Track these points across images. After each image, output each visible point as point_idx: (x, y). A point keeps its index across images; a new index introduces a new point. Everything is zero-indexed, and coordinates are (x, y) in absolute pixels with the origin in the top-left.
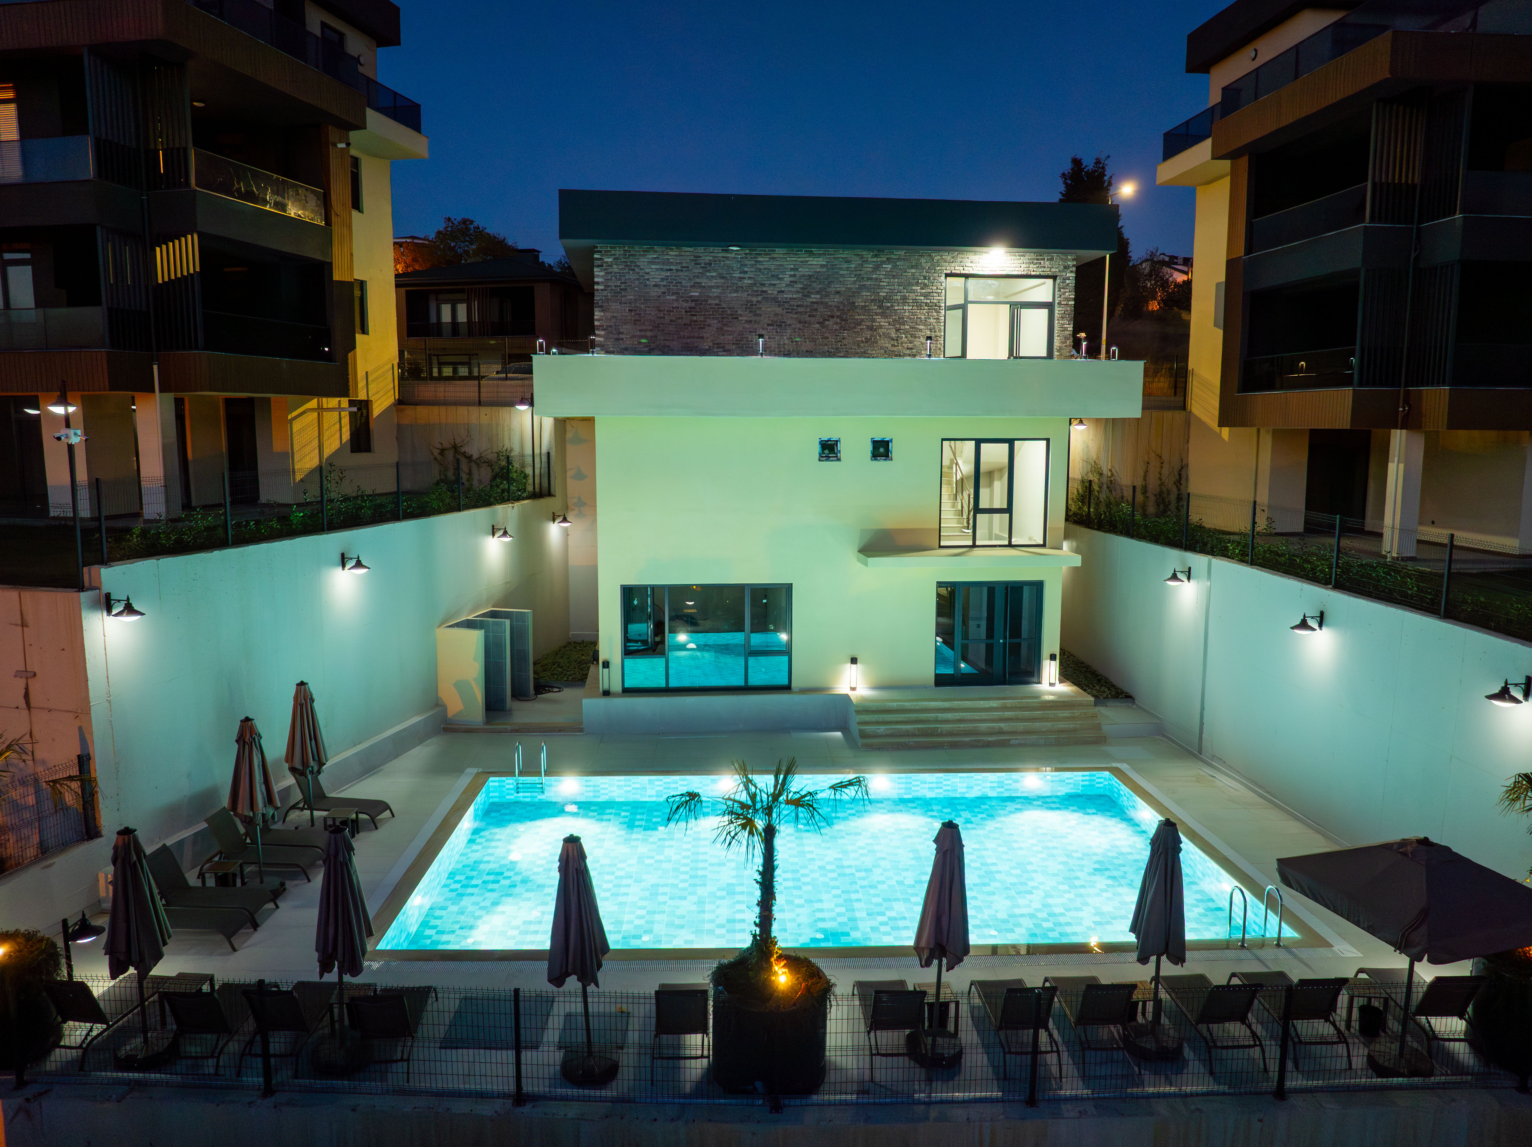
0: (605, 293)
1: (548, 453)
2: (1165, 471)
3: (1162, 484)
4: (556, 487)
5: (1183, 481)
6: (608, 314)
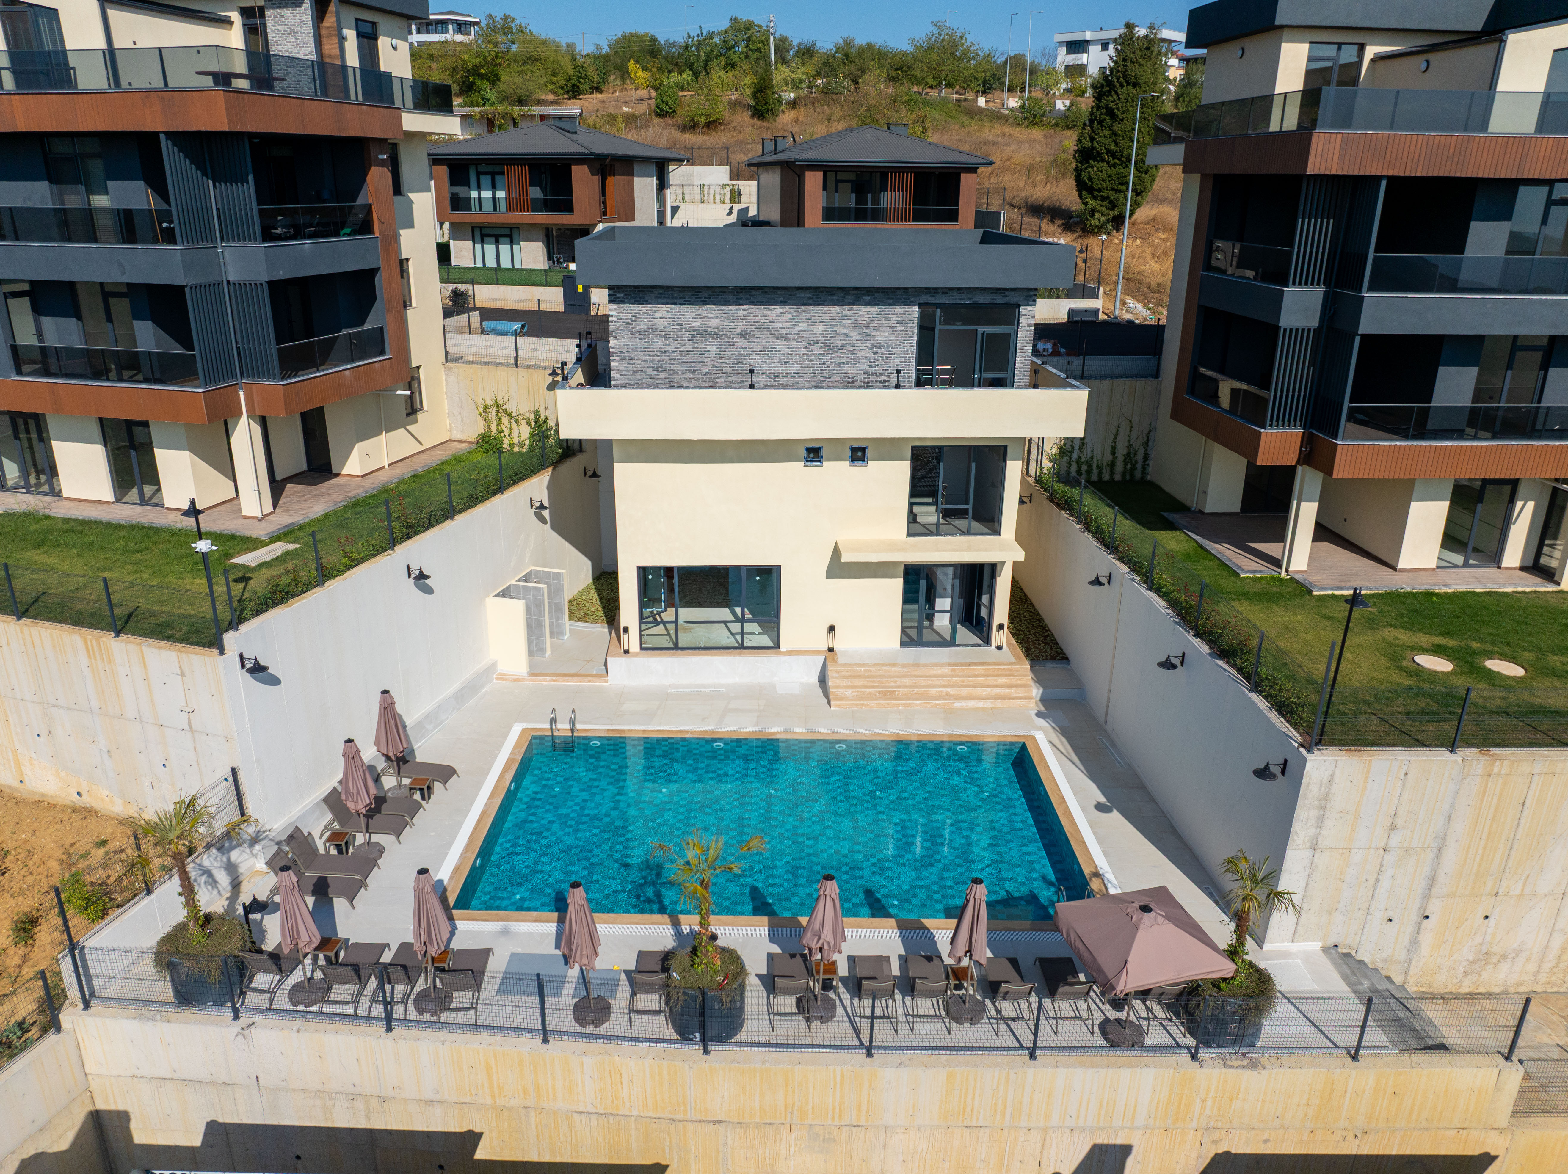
2: (1134, 435)
3: (1130, 446)
5: (1150, 444)
6: (622, 342)
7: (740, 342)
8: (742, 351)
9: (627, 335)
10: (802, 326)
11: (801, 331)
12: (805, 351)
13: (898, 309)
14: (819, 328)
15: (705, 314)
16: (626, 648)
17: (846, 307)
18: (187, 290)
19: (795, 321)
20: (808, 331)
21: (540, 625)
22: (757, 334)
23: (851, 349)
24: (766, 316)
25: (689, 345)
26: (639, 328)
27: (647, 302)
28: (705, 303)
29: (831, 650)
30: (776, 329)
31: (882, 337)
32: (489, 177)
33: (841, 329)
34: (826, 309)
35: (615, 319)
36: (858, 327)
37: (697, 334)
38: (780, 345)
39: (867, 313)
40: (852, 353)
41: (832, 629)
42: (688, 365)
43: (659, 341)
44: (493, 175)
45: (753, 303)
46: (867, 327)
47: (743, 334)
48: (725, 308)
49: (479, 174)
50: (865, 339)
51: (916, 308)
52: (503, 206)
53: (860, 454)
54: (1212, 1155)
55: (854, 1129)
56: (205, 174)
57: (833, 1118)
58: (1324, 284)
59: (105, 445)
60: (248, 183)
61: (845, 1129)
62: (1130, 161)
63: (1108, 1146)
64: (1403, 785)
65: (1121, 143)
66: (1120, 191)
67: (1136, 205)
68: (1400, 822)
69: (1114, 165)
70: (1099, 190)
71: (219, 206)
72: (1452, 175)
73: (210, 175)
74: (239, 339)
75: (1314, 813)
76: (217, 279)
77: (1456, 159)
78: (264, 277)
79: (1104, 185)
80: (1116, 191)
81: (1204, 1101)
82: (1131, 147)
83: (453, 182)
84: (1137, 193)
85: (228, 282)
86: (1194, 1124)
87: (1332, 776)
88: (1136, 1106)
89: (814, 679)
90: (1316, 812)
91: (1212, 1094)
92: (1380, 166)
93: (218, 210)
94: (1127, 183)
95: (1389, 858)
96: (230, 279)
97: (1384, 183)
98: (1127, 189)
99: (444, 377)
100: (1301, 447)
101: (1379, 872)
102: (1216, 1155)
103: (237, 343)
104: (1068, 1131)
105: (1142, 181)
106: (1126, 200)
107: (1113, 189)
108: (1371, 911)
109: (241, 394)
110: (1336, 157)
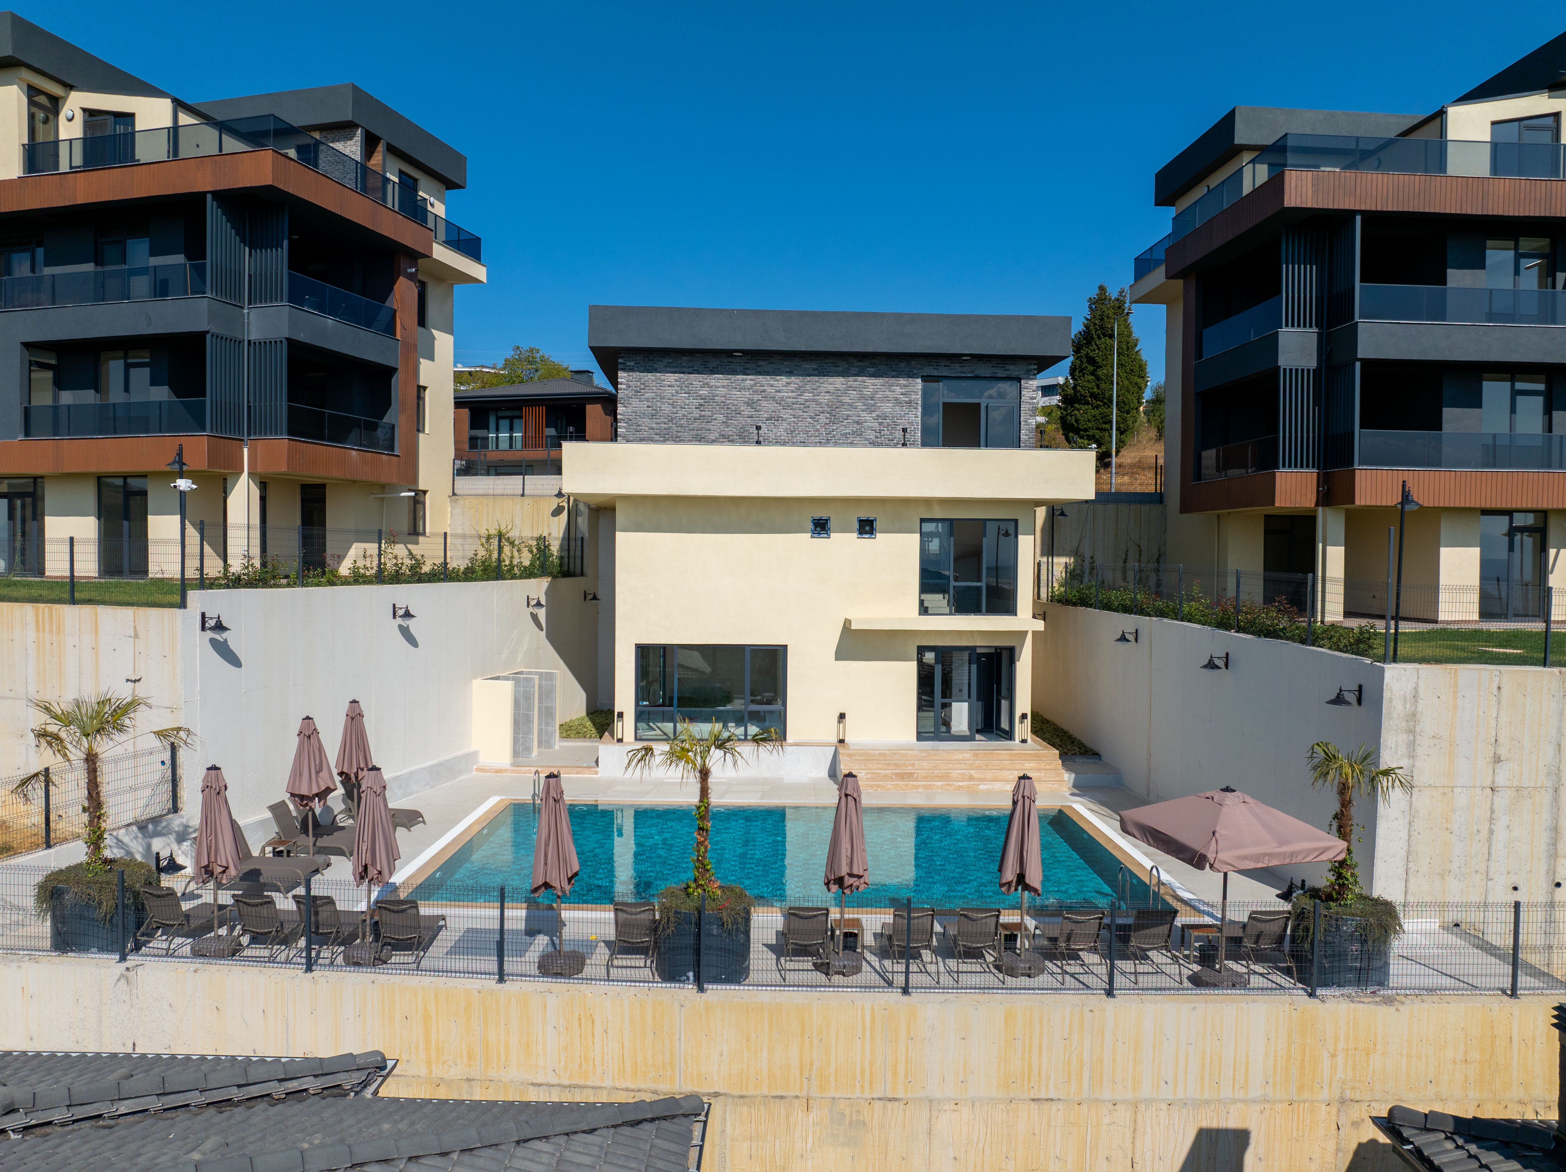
0: (626, 392)
1: (582, 538)
4: (588, 570)
6: (630, 410)
7: (747, 411)
8: (749, 420)
9: (635, 402)
10: (807, 396)
11: (807, 401)
12: (811, 420)
13: (902, 381)
14: (824, 399)
15: (713, 383)
16: (620, 736)
17: (851, 378)
18: (208, 336)
19: (800, 390)
20: (813, 400)
21: (528, 720)
22: (764, 403)
23: (856, 419)
24: (772, 386)
25: (696, 413)
26: (647, 395)
27: (656, 371)
28: (713, 372)
29: (841, 741)
30: (782, 399)
31: (887, 408)
32: (507, 422)
33: (847, 400)
34: (831, 380)
35: (624, 387)
36: (862, 397)
37: (705, 402)
38: (785, 414)
39: (871, 384)
40: (858, 423)
41: (842, 716)
42: (695, 432)
43: (666, 409)
44: (511, 419)
45: (759, 373)
46: (872, 398)
47: (750, 404)
48: (733, 377)
49: (498, 419)
50: (870, 409)
51: (919, 380)
52: (519, 445)
53: (867, 528)
54: (1354, 1146)
55: (889, 1104)
56: (243, 241)
57: (862, 1087)
58: (1316, 326)
59: (99, 519)
60: (282, 248)
61: (878, 1105)
62: (1112, 402)
63: (1218, 1131)
64: (1499, 703)
65: (1103, 386)
66: (1105, 430)
67: (1121, 444)
68: (1503, 752)
69: (1097, 407)
70: (1086, 430)
71: (252, 273)
72: (1421, 210)
73: (247, 242)
74: (252, 399)
75: (1403, 738)
76: (239, 336)
77: (1422, 196)
78: (284, 332)
79: (1090, 425)
80: (1101, 430)
81: (1334, 1056)
82: (1112, 389)
83: (473, 426)
84: (1121, 432)
85: (249, 342)
86: (1324, 1095)
87: (1416, 689)
88: (1247, 1064)
89: (824, 773)
90: (1405, 736)
91: (1342, 1045)
92: (1352, 201)
93: (250, 276)
94: (1111, 422)
95: (1501, 800)
96: (252, 338)
97: (1358, 218)
98: (1111, 428)
99: (449, 510)
100: (1318, 487)
101: (1491, 819)
102: (1360, 1145)
103: (248, 402)
104: (1164, 1106)
105: (1125, 420)
106: (1111, 437)
107: (1098, 429)
108: (1491, 875)
109: (246, 450)
110: (1310, 192)
